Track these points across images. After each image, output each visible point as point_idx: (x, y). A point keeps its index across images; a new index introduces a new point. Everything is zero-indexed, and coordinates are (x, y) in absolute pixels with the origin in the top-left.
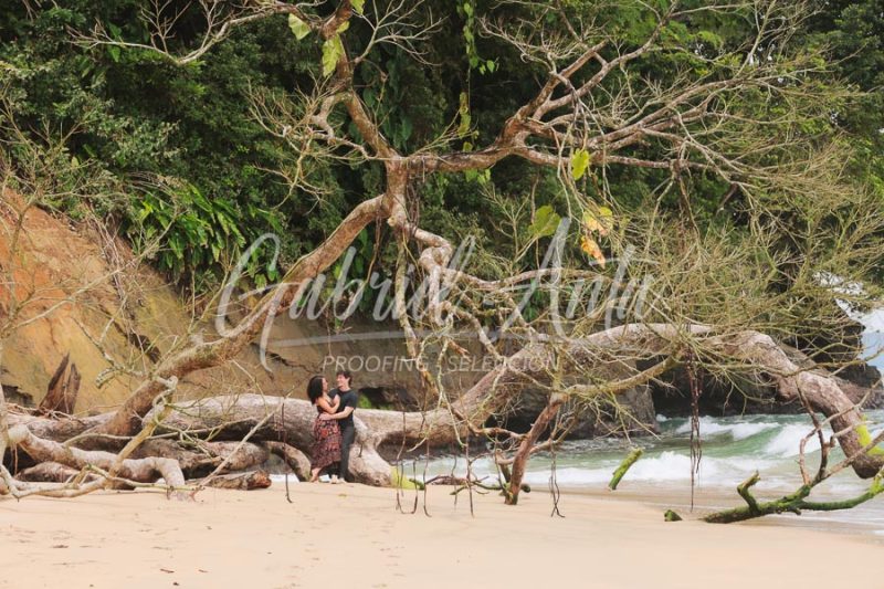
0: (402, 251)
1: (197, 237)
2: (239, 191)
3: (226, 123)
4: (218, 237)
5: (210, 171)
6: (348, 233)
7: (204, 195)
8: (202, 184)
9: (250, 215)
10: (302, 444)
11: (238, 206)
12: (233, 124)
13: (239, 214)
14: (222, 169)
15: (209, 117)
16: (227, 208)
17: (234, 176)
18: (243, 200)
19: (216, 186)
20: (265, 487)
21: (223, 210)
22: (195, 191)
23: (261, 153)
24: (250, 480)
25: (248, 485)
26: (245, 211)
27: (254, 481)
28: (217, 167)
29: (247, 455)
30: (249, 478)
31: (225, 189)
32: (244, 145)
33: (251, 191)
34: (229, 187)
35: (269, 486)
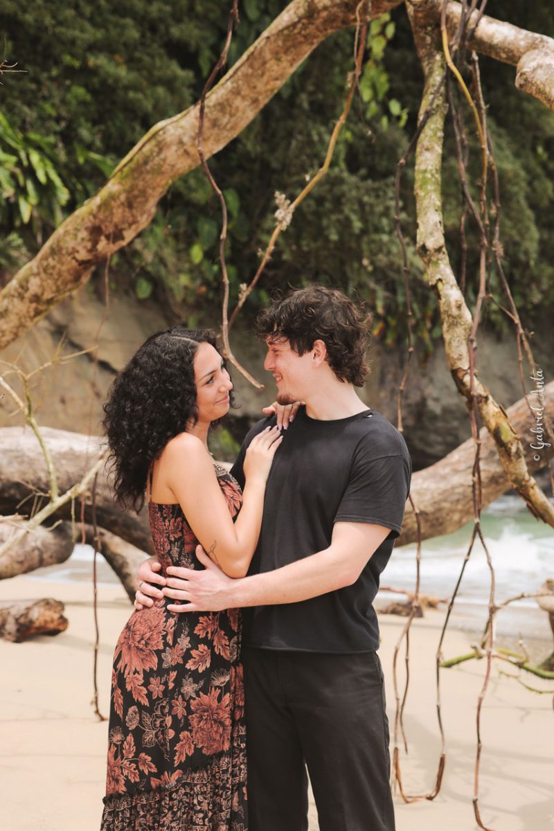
0: (437, 78)
2: (63, 124)
3: (48, 21)
5: (23, 92)
7: (12, 124)
8: (11, 110)
9: (76, 162)
10: (137, 534)
11: (60, 145)
12: (58, 23)
13: (62, 156)
14: (39, 89)
15: (24, 11)
16: (44, 146)
17: (57, 101)
18: (68, 137)
19: (30, 114)
21: (39, 148)
23: (94, 72)
24: (22, 620)
25: (18, 630)
26: (70, 153)
27: (31, 622)
28: (33, 86)
29: (28, 548)
30: (22, 616)
31: (43, 118)
32: (73, 55)
33: (80, 125)
34: (50, 117)
35: (64, 630)
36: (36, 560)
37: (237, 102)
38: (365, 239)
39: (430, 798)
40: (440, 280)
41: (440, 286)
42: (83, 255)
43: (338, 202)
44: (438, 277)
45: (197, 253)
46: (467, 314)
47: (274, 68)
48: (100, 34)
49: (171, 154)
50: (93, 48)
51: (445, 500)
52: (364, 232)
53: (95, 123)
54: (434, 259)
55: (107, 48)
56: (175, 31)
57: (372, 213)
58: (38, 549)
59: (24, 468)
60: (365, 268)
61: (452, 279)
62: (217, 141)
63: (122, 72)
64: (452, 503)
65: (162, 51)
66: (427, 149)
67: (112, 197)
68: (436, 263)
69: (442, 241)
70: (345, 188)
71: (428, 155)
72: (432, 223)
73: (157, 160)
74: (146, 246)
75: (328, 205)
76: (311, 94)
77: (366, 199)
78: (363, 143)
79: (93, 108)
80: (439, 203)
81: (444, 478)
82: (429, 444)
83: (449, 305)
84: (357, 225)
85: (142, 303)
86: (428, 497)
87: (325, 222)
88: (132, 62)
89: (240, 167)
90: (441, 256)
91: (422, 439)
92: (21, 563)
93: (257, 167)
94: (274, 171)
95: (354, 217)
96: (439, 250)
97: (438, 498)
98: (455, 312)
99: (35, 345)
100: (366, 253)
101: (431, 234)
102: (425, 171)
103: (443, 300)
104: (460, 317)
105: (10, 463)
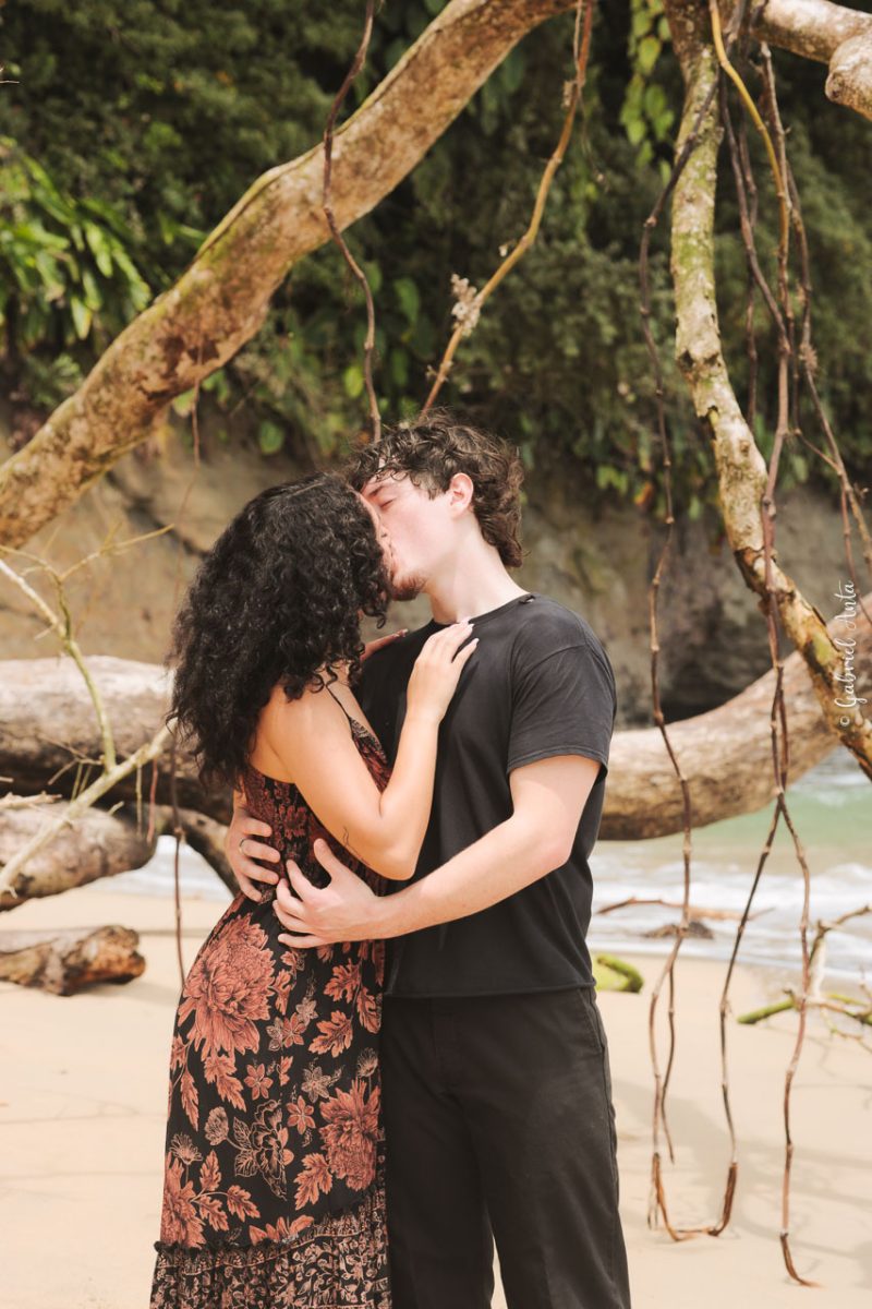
1: (35, 277)
2: (139, 183)
3: (111, 20)
4: (89, 283)
5: (74, 135)
6: (446, 73)
7: (58, 186)
8: (55, 164)
9: (161, 242)
11: (135, 216)
12: (129, 24)
13: (139, 234)
14: (100, 130)
15: (74, 7)
16: (109, 216)
17: (128, 146)
18: (147, 203)
19: (86, 168)
20: (124, 979)
21: (101, 222)
22: (39, 174)
23: (185, 100)
24: (72, 961)
25: (66, 977)
26: (152, 228)
27: (86, 963)
28: (90, 125)
29: (83, 847)
30: (71, 954)
31: (107, 175)
32: (151, 74)
33: (166, 184)
34: (118, 172)
35: (139, 975)
36: (97, 866)
37: (394, 135)
38: (621, 352)
39: (714, 1233)
40: (714, 408)
41: (714, 417)
42: (154, 383)
43: (576, 295)
44: (711, 403)
45: (354, 381)
46: (758, 462)
47: (449, 78)
48: (192, 39)
49: (290, 220)
50: (184, 61)
51: (744, 760)
52: (619, 341)
53: (188, 179)
54: (704, 375)
55: (204, 60)
56: (313, 34)
57: (632, 311)
58: (100, 848)
59: (76, 721)
60: (622, 397)
61: (733, 407)
62: (363, 197)
63: (228, 98)
64: (755, 764)
65: (293, 65)
66: (691, 201)
67: (199, 290)
68: (708, 382)
69: (715, 345)
70: (587, 273)
71: (691, 209)
72: (699, 317)
73: (267, 230)
74: (274, 370)
75: (561, 301)
76: (530, 126)
77: (621, 289)
78: (614, 201)
79: (185, 157)
80: (710, 286)
81: (741, 724)
82: (727, 673)
83: (729, 448)
84: (609, 331)
85: (268, 460)
86: (716, 755)
87: (556, 327)
88: (244, 83)
89: (420, 244)
90: (715, 369)
91: (716, 666)
92: (73, 870)
93: (446, 243)
94: (473, 249)
95: (602, 319)
96: (711, 360)
97: (731, 756)
98: (738, 458)
99: (100, 529)
100: (623, 374)
101: (699, 335)
102: (688, 235)
103: (719, 440)
104: (747, 466)
105: (53, 714)
